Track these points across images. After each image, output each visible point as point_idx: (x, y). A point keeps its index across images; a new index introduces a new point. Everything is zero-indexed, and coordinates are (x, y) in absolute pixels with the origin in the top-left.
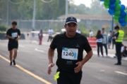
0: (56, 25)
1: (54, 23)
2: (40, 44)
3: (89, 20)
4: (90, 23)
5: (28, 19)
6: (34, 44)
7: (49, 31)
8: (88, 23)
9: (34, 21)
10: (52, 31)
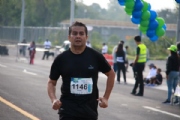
0: (56, 34)
1: (53, 31)
2: (31, 62)
3: (105, 28)
4: (107, 33)
5: (13, 25)
6: (22, 62)
7: (46, 43)
8: (103, 32)
9: (22, 27)
10: (49, 43)
